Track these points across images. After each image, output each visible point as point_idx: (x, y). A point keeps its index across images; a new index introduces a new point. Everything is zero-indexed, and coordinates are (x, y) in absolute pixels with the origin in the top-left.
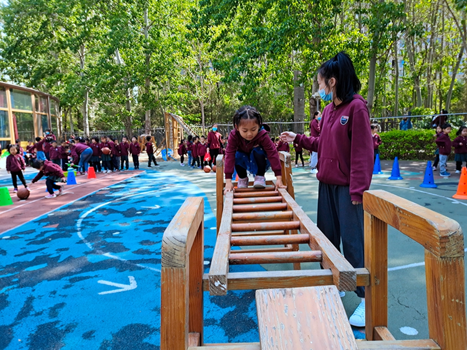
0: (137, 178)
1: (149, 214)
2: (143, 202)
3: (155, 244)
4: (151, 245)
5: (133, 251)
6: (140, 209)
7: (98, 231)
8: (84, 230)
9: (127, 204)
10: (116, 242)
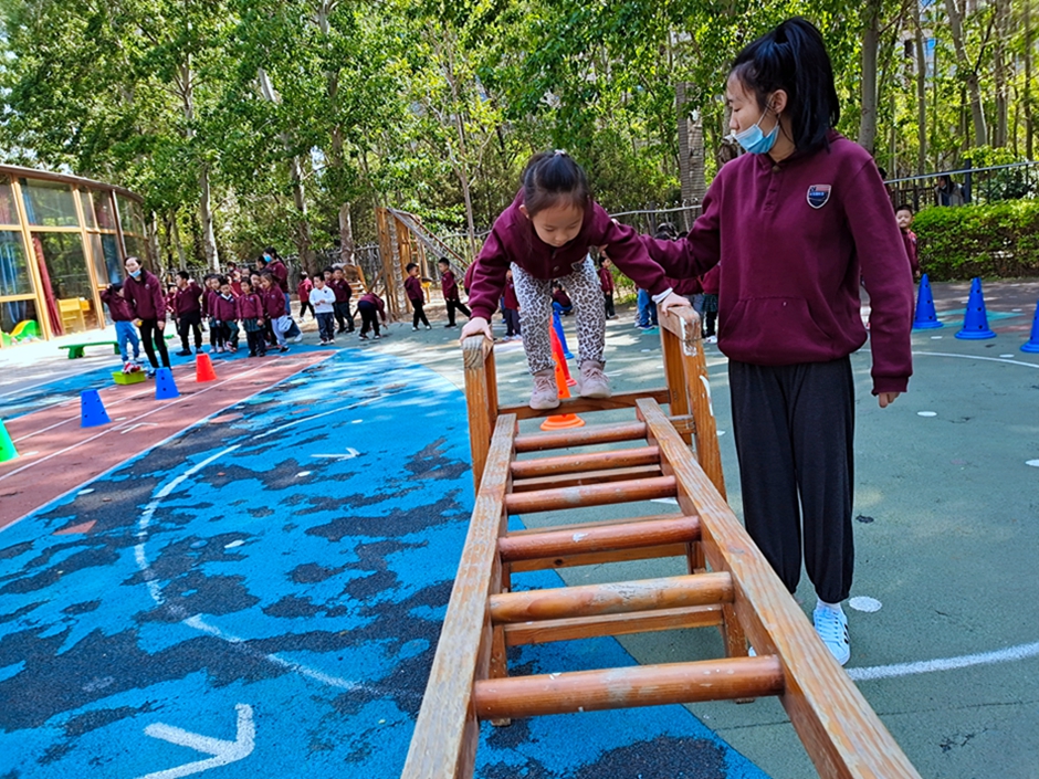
0: (316, 373)
1: (328, 475)
2: (318, 442)
3: (331, 575)
4: (320, 581)
5: (265, 606)
6: (307, 463)
7: (190, 539)
8: (156, 537)
9: (279, 447)
10: (226, 574)
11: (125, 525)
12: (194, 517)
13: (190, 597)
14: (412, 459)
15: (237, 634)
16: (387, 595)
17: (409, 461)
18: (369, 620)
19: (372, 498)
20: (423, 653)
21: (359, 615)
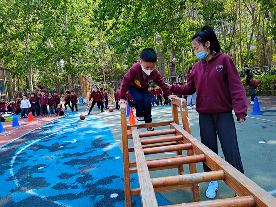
0: (62, 119)
1: (68, 147)
2: (65, 138)
3: (72, 176)
4: (68, 178)
5: (52, 186)
6: (62, 144)
7: (27, 167)
8: (16, 166)
9: (53, 139)
10: (39, 177)
11: (6, 163)
12: (28, 160)
13: (28, 184)
14: (93, 142)
15: (44, 195)
16: (90, 182)
17: (92, 143)
18: (85, 190)
19: (82, 153)
20: (103, 199)
21: (81, 188)
